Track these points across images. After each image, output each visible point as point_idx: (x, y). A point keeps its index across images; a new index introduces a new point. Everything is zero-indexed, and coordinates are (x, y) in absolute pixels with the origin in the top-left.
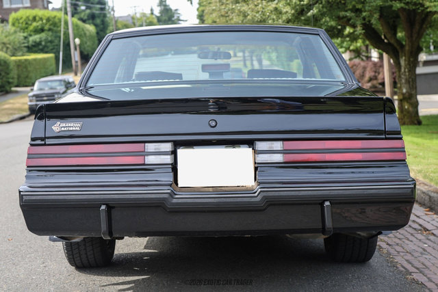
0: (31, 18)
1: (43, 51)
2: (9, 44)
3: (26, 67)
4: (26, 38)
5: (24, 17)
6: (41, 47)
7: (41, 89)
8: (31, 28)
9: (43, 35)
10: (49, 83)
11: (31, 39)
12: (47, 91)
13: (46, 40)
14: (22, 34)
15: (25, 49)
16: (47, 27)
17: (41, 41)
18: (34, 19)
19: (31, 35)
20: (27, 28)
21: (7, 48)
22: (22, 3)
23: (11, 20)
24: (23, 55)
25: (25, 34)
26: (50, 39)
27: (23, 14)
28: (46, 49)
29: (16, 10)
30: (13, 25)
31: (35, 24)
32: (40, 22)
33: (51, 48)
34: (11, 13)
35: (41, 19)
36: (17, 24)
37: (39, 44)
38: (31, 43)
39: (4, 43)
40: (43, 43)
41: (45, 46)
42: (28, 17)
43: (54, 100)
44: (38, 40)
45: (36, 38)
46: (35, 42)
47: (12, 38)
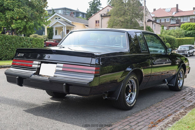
0: (188, 25)
1: (191, 36)
2: (179, 34)
3: (182, 42)
4: (186, 32)
5: (186, 25)
6: (190, 35)
7: (181, 49)
8: (188, 29)
9: (192, 31)
10: (184, 47)
11: (187, 32)
12: (183, 49)
13: (193, 33)
14: (184, 31)
15: (184, 36)
16: (193, 28)
17: (191, 33)
18: (189, 26)
19: (187, 31)
20: (186, 29)
21: (178, 35)
22: (187, 21)
23: (181, 26)
24: (183, 37)
25: (186, 31)
26: (194, 32)
27: (186, 24)
28: (192, 36)
29: (184, 23)
30: (182, 28)
31: (189, 27)
32: (191, 27)
33: (194, 35)
34: (182, 24)
35: (192, 26)
36: (183, 28)
37: (190, 34)
38: (187, 34)
39: (177, 34)
40: (191, 34)
41: (192, 35)
42: (187, 25)
43: (184, 52)
44: (190, 33)
45: (189, 32)
46: (189, 33)
47: (180, 32)
